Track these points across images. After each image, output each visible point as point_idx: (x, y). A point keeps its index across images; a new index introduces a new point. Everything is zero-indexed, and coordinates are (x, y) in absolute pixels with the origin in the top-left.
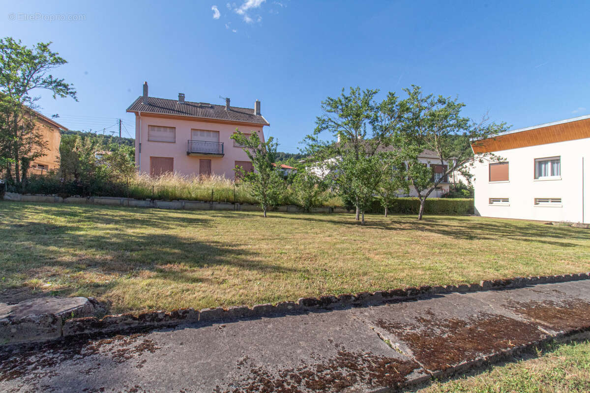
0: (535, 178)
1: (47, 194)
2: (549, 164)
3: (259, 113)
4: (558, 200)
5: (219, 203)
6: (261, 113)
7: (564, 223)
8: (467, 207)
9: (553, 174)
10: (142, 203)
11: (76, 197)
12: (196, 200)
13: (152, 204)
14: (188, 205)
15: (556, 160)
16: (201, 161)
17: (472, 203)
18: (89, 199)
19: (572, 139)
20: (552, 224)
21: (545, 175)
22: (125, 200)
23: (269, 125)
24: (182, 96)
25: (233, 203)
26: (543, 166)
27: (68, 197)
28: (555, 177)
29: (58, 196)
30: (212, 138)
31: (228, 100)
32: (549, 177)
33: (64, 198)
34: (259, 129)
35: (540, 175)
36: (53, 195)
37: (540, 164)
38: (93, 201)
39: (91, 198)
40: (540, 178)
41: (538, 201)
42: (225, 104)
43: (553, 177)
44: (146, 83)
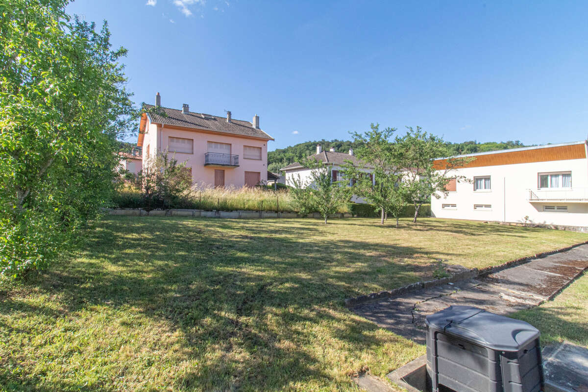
0: (474, 190)
1: (134, 208)
2: (483, 180)
3: (258, 127)
4: (489, 206)
5: (267, 212)
6: (260, 128)
7: (496, 222)
8: (426, 211)
9: (485, 188)
10: (209, 214)
11: (158, 210)
12: (249, 210)
13: (217, 215)
14: (244, 214)
15: (488, 178)
16: (216, 171)
17: (429, 207)
18: (168, 211)
19: (497, 165)
20: (487, 223)
21: (480, 188)
22: (196, 212)
23: (273, 140)
24: (186, 107)
25: (276, 212)
26: (479, 182)
27: (151, 210)
28: (487, 190)
29: (143, 210)
30: (224, 150)
31: (230, 113)
32: (483, 190)
33: (148, 211)
34: (263, 143)
35: (477, 188)
36: (140, 209)
37: (477, 180)
38: (171, 214)
39: (170, 210)
40: (477, 190)
41: (476, 206)
42: (227, 116)
43: (485, 190)
44: (158, 93)
